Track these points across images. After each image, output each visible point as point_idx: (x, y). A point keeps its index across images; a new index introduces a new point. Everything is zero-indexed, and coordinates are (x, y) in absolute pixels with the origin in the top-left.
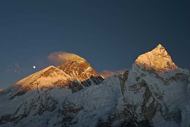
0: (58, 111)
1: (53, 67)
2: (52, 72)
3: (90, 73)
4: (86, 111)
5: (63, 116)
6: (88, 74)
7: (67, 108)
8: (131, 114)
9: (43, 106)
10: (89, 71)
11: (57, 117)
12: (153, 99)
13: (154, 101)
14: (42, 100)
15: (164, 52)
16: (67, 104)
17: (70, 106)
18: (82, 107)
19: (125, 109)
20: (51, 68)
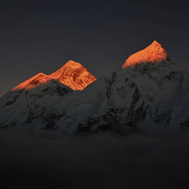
0: (43, 118)
1: (42, 74)
2: (41, 80)
3: (86, 78)
4: (68, 117)
5: (46, 123)
6: (84, 79)
7: (50, 114)
8: (113, 118)
9: (32, 114)
10: (85, 76)
11: (41, 124)
12: (142, 101)
13: (143, 103)
14: (31, 108)
15: (159, 49)
16: (50, 110)
17: (53, 112)
18: (65, 113)
19: (108, 113)
20: (40, 76)
